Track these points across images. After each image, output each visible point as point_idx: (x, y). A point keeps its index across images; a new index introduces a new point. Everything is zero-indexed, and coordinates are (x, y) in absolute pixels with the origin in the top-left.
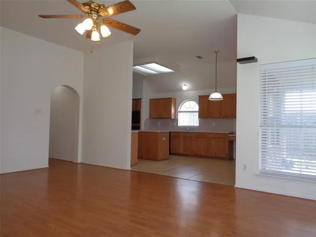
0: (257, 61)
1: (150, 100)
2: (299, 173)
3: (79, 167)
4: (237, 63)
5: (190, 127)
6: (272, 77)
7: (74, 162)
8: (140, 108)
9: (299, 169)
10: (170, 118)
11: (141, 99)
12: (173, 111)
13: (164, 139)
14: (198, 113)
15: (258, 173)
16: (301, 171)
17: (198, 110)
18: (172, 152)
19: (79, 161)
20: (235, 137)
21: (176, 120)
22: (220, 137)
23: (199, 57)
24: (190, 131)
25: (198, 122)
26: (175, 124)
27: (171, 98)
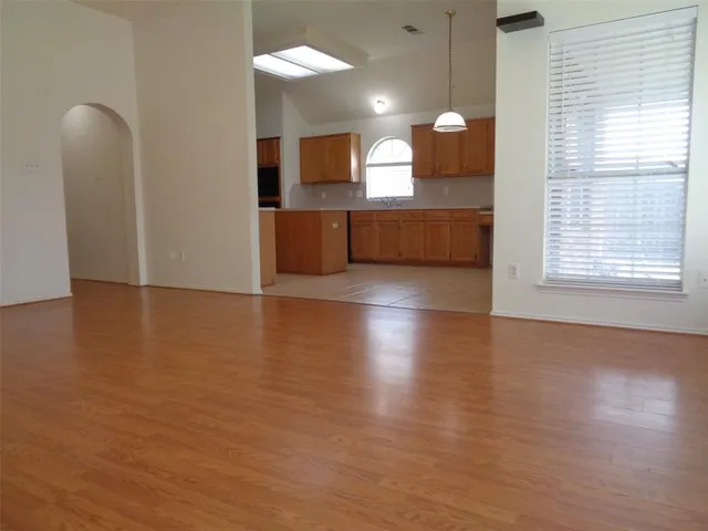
0: (542, 24)
1: (302, 139)
2: (629, 275)
3: (144, 294)
4: (498, 29)
5: (394, 200)
6: (576, 68)
7: (130, 284)
8: (278, 159)
9: (629, 269)
10: (348, 181)
11: (278, 138)
12: (354, 164)
13: (335, 225)
14: (410, 167)
15: (541, 283)
16: (632, 272)
17: (410, 159)
18: (355, 255)
19: (143, 281)
20: (492, 215)
21: (361, 185)
22: (459, 218)
23: (410, 29)
24: (394, 208)
25: (412, 187)
26: (360, 194)
27: (349, 134)
